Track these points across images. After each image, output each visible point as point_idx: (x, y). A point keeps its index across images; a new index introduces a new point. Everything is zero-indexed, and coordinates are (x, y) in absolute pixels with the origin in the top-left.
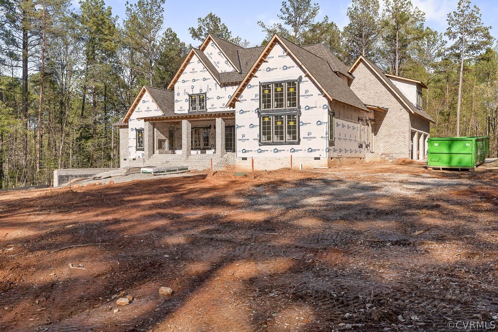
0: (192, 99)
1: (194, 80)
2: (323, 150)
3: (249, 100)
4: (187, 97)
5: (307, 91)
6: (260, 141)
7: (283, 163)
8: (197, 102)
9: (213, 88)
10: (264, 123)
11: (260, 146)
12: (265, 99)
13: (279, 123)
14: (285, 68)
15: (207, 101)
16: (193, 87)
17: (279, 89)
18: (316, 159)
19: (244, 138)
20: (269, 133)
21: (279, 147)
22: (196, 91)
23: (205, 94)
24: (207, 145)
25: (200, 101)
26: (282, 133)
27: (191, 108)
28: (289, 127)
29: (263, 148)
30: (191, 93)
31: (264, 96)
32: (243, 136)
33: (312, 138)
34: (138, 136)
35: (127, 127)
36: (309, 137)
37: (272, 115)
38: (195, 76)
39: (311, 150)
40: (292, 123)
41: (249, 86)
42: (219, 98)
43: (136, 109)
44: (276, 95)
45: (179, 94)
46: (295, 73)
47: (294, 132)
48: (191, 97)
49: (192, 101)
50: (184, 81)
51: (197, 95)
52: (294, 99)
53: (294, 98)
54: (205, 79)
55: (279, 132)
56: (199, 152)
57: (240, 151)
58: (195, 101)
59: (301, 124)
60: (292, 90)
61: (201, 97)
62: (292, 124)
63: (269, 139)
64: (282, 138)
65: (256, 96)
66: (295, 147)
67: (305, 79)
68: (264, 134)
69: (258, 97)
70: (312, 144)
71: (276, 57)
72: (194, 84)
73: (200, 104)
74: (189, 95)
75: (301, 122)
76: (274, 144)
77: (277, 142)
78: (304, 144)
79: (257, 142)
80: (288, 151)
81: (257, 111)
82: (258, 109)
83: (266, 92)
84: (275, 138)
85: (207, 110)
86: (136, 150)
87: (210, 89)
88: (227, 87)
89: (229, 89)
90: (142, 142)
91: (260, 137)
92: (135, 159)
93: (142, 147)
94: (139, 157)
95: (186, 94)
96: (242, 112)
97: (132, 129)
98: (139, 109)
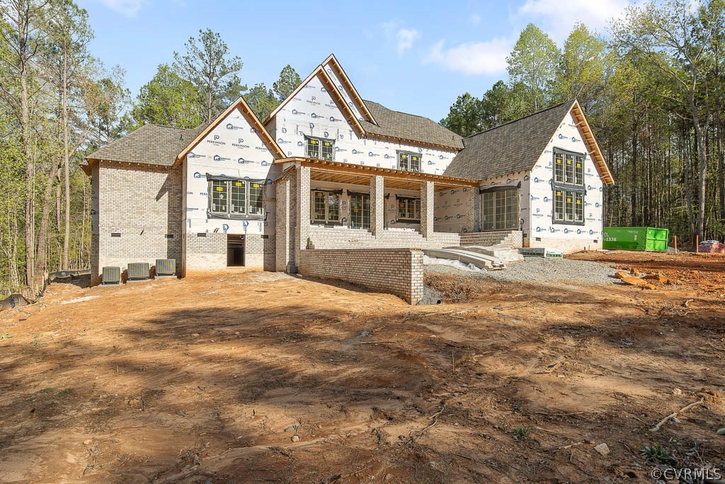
0: (310, 141)
1: (314, 116)
2: (599, 233)
3: (543, 167)
4: (302, 139)
5: (589, 170)
6: (553, 218)
7: (572, 245)
8: (320, 150)
10: (557, 198)
12: (557, 169)
13: (569, 200)
14: (574, 140)
15: (336, 153)
16: (312, 126)
17: (569, 162)
18: (595, 241)
19: (538, 213)
20: (561, 211)
21: (569, 227)
22: (318, 133)
23: (334, 141)
24: (337, 218)
26: (571, 211)
28: (577, 206)
29: (556, 226)
30: (308, 133)
31: (557, 166)
32: (538, 210)
33: (592, 220)
34: (215, 189)
36: (591, 218)
37: (564, 190)
38: (316, 110)
39: (591, 232)
40: (579, 202)
42: (355, 152)
43: (210, 137)
44: (567, 168)
45: (284, 130)
46: (580, 148)
47: (581, 212)
49: (310, 147)
50: (296, 112)
51: (320, 139)
53: (580, 176)
54: (333, 119)
57: (534, 229)
58: (316, 148)
60: (579, 166)
61: (327, 144)
63: (561, 217)
64: (571, 218)
65: (550, 164)
66: (581, 228)
67: (588, 157)
68: (557, 211)
69: (551, 166)
70: (593, 226)
71: (567, 124)
72: (314, 121)
73: (325, 155)
74: (306, 137)
75: (586, 202)
76: (564, 223)
77: (568, 222)
78: (588, 225)
79: (550, 219)
80: (575, 231)
82: (551, 180)
83: (559, 161)
84: (566, 218)
86: (209, 218)
87: (342, 136)
88: (367, 140)
89: (370, 142)
90: (224, 202)
91: (553, 214)
92: (203, 235)
93: (225, 211)
94: (216, 231)
95: (299, 133)
96: (537, 180)
97: (198, 175)
98: (216, 137)
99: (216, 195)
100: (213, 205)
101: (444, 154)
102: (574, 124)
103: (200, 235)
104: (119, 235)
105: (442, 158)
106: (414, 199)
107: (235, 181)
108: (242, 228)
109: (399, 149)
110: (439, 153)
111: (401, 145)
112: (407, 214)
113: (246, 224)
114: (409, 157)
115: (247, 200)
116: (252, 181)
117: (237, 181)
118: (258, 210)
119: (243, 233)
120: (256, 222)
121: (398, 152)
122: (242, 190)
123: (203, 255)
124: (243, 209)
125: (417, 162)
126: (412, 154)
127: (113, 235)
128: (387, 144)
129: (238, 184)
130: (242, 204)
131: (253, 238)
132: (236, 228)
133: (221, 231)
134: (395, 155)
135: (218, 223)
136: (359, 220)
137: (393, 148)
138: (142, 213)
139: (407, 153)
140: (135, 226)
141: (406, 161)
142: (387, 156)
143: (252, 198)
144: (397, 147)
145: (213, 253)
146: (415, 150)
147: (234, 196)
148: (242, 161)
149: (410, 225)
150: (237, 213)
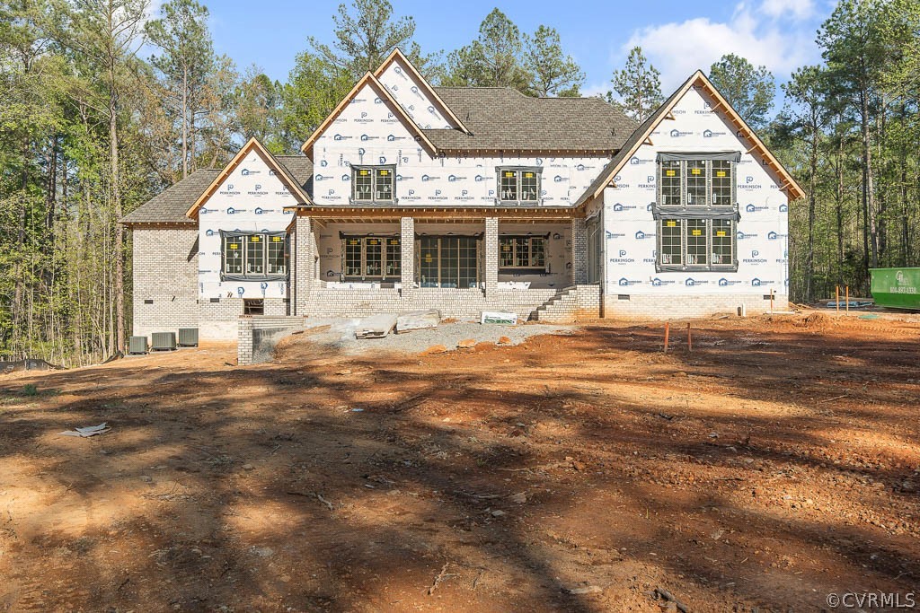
0: (360, 176)
1: (365, 138)
2: (780, 283)
3: (634, 186)
4: (349, 172)
5: (749, 179)
6: (657, 263)
7: (704, 304)
8: (374, 182)
9: (414, 158)
10: (666, 231)
11: (657, 272)
12: (669, 187)
13: (697, 233)
14: (709, 134)
15: (398, 183)
16: (362, 153)
17: (696, 171)
18: (766, 297)
19: (623, 257)
20: (677, 250)
21: (696, 276)
22: (371, 160)
23: (394, 166)
25: (380, 181)
26: (703, 250)
27: (357, 194)
28: (717, 240)
29: (664, 276)
30: (356, 162)
31: (666, 181)
32: (622, 253)
33: (759, 261)
34: (229, 247)
35: (196, 226)
36: (754, 259)
37: (683, 217)
38: (368, 129)
39: (757, 282)
40: (721, 234)
41: (635, 160)
42: (426, 178)
43: (224, 187)
44: (691, 181)
45: (325, 163)
46: (726, 143)
47: (727, 250)
48: (359, 171)
49: (359, 180)
50: (339, 138)
51: (374, 167)
52: (727, 191)
53: (725, 191)
54: (392, 138)
55: (698, 248)
56: (378, 286)
57: (614, 283)
58: (368, 180)
59: (739, 235)
60: (721, 175)
61: (384, 173)
62: (722, 236)
63: (676, 260)
64: (700, 261)
65: (649, 180)
66: (729, 276)
67: (746, 157)
68: (666, 251)
69: (654, 183)
70: (760, 272)
71: (689, 111)
72: (365, 145)
73: (380, 188)
74: (353, 168)
75: (740, 232)
76: (683, 269)
77: (693, 267)
78: (745, 271)
79: (651, 267)
80: (714, 282)
81: (650, 207)
82: (653, 204)
83: (671, 173)
84: (689, 260)
85: (397, 200)
86: (222, 280)
87: (406, 159)
88: (445, 159)
89: (451, 162)
90: (238, 262)
91: (659, 257)
92: (216, 300)
93: (240, 272)
94: (230, 295)
95: (344, 164)
96: (619, 208)
97: (210, 232)
98: (230, 187)
99: (230, 254)
100: (227, 266)
101: (586, 161)
102: (709, 109)
103: (213, 300)
104: (151, 302)
105: (581, 167)
106: (528, 237)
107: (251, 236)
108: (260, 290)
109: (500, 164)
110: (578, 161)
111: (504, 159)
112: (516, 260)
113: (264, 286)
114: (518, 175)
115: (265, 258)
116: (271, 235)
117: (253, 236)
118: (278, 269)
119: (261, 296)
120: (276, 283)
121: (498, 169)
122: (259, 246)
123: (217, 323)
124: (261, 268)
125: (533, 181)
126: (524, 170)
127: (147, 302)
128: (479, 160)
129: (255, 239)
130: (260, 262)
131: (273, 302)
132: (253, 291)
133: (236, 295)
134: (495, 175)
135: (233, 287)
136: (434, 273)
137: (489, 165)
138: (173, 277)
139: (513, 170)
140: (167, 292)
141: (513, 181)
142: (479, 178)
143: (271, 254)
144: (497, 161)
145: (227, 320)
146: (530, 162)
147: (251, 254)
148: (260, 211)
149: (522, 276)
150: (254, 274)
